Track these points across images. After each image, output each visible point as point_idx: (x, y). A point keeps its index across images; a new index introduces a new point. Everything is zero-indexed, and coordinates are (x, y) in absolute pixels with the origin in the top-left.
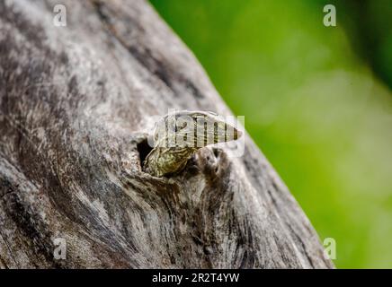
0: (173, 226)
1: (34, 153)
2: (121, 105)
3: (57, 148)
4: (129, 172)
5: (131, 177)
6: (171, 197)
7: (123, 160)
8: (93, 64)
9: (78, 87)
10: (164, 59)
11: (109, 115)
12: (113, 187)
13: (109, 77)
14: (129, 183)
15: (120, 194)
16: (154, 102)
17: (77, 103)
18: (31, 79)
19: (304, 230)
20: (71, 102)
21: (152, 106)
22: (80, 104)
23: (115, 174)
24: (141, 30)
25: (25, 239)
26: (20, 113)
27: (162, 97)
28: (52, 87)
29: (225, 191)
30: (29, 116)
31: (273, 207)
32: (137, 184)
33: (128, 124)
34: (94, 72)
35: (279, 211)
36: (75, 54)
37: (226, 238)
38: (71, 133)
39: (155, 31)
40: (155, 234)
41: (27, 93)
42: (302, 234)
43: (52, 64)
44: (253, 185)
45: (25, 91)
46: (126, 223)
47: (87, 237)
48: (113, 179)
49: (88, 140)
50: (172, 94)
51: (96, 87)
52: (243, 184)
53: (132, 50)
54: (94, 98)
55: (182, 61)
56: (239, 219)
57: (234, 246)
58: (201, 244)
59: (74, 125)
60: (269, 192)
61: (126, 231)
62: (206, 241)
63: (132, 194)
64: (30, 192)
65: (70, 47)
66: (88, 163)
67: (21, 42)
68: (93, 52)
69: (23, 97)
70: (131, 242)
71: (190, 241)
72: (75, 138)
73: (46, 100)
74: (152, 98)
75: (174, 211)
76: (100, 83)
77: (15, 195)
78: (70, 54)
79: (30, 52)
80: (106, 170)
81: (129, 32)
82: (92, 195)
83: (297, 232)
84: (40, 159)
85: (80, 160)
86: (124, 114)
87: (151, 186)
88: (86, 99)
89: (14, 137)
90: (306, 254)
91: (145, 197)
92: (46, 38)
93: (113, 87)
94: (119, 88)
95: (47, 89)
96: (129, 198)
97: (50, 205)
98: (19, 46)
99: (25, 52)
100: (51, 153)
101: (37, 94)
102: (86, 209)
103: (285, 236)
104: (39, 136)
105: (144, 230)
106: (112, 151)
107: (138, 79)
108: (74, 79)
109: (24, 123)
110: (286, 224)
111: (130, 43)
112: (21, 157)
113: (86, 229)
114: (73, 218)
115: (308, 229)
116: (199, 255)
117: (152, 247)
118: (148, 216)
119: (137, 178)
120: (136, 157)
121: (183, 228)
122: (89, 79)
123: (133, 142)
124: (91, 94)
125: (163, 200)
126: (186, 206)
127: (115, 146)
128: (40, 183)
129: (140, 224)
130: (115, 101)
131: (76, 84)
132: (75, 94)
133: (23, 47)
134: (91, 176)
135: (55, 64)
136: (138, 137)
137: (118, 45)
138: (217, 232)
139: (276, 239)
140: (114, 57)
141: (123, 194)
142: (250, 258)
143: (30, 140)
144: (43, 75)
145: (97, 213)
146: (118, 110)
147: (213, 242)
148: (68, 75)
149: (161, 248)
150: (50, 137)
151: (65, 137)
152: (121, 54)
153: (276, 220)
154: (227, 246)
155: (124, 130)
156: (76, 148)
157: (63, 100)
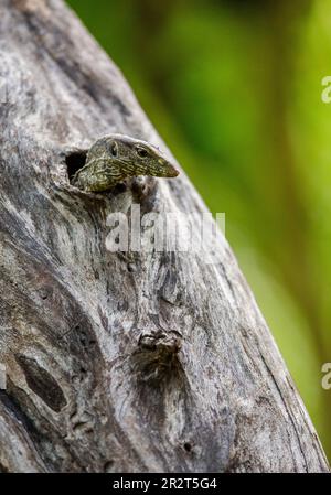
0: (98, 242)
2: (48, 117)
4: (57, 184)
5: (59, 190)
6: (98, 212)
7: (52, 172)
8: (22, 74)
10: (93, 74)
11: (38, 127)
12: (41, 199)
13: (39, 89)
14: (57, 196)
15: (47, 206)
16: (81, 116)
17: (7, 112)
19: (225, 255)
21: (79, 120)
22: (9, 114)
23: (44, 186)
24: (71, 43)
27: (90, 112)
32: (64, 197)
33: (56, 136)
34: (24, 82)
37: (150, 256)
39: (84, 46)
40: (80, 248)
44: (177, 206)
46: (52, 236)
47: (12, 247)
48: (41, 191)
49: (17, 150)
50: (99, 109)
51: (26, 98)
52: (169, 204)
53: (61, 63)
54: (23, 109)
55: (110, 76)
57: (157, 264)
58: (125, 260)
59: (4, 134)
61: (52, 243)
62: (130, 258)
63: (60, 206)
66: (17, 172)
68: (23, 62)
70: (56, 255)
71: (115, 257)
72: (5, 147)
74: (80, 112)
80: (35, 181)
81: (58, 44)
82: (20, 205)
85: (9, 169)
86: (52, 127)
87: (78, 200)
88: (16, 109)
90: (226, 277)
91: (72, 210)
93: (42, 98)
94: (48, 100)
96: (56, 211)
102: (13, 219)
105: (70, 243)
106: (41, 163)
107: (66, 93)
111: (59, 55)
113: (12, 239)
116: (122, 272)
117: (77, 261)
118: (74, 230)
119: (65, 191)
120: (64, 170)
122: (19, 89)
123: (62, 155)
124: (21, 104)
125: (90, 214)
127: (44, 157)
129: (66, 237)
130: (45, 112)
134: (20, 186)
136: (68, 150)
137: (47, 57)
139: (199, 261)
140: (43, 68)
141: (50, 206)
142: (172, 278)
145: (23, 224)
146: (47, 122)
147: (136, 260)
149: (86, 262)
152: (50, 66)
154: (151, 265)
155: (53, 142)
156: (5, 157)
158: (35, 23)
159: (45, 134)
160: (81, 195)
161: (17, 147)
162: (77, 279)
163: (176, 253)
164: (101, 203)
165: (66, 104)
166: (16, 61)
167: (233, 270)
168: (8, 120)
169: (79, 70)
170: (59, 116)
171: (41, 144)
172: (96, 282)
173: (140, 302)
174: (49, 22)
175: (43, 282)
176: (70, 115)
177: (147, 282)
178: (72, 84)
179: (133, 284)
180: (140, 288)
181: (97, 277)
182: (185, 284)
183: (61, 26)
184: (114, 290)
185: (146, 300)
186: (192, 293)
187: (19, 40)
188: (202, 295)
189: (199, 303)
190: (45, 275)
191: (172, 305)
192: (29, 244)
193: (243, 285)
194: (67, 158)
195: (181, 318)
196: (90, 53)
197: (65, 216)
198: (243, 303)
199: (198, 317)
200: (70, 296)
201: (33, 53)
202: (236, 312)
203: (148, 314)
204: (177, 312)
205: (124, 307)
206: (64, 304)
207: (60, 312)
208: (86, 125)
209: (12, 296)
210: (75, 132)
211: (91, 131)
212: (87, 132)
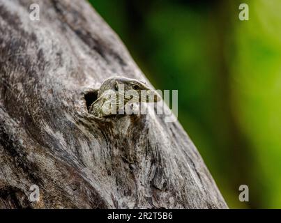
0: (109, 150)
1: (15, 100)
2: (72, 69)
3: (30, 96)
4: (80, 113)
5: (81, 117)
6: (108, 130)
7: (75, 105)
8: (53, 41)
9: (44, 56)
10: (100, 39)
11: (65, 76)
12: (69, 123)
13: (64, 50)
14: (80, 121)
15: (73, 128)
16: (94, 67)
17: (44, 67)
18: (12, 51)
19: (194, 155)
20: (39, 66)
21: (92, 70)
22: (45, 68)
24: (84, 19)
25: (9, 157)
26: (5, 73)
27: (99, 64)
28: (26, 56)
29: (143, 128)
30: (11, 75)
31: (173, 139)
32: (85, 121)
33: (78, 82)
34: (54, 47)
35: (177, 142)
36: (41, 34)
37: (144, 159)
38: (40, 87)
39: (93, 21)
40: (97, 155)
41: (10, 60)
42: (193, 157)
43: (26, 41)
44: (161, 124)
45: (8, 58)
46: (78, 148)
47: (51, 157)
48: (69, 118)
49: (52, 92)
50: (105, 62)
51: (56, 57)
53: (78, 33)
54: (54, 64)
55: (111, 40)
56: (152, 146)
57: (149, 164)
58: (127, 162)
59: (42, 82)
60: (171, 129)
61: (78, 152)
62: (130, 160)
63: (82, 128)
64: (13, 126)
65: (37, 29)
66: (52, 107)
67: (4, 25)
68: (53, 34)
69: (7, 63)
70: (81, 160)
71: (120, 160)
72: (43, 90)
73: (23, 65)
74: (92, 64)
75: (109, 140)
76: (58, 54)
77: (2, 128)
78: (38, 34)
79: (11, 33)
80: (65, 112)
81: (75, 21)
82: (55, 128)
83: (189, 156)
84: (19, 104)
85: (47, 104)
86: (74, 75)
87: (94, 123)
88: (50, 64)
89: (1, 89)
90: (196, 170)
91: (90, 130)
92: (21, 23)
93: (66, 56)
94: (71, 58)
95: (23, 57)
96: (80, 131)
97: (26, 135)
98: (4, 28)
99: (8, 33)
100: (27, 100)
101: (17, 61)
102: (51, 138)
103: (182, 158)
104: (18, 89)
105: (90, 152)
106: (68, 99)
107: (82, 53)
108: (41, 51)
109: (8, 80)
110: (182, 150)
111: (77, 28)
112: (6, 102)
113: (51, 151)
114: (42, 143)
115: (196, 154)
116: (126, 170)
117: (95, 164)
118: (93, 143)
119: (85, 118)
120: (84, 104)
121: (116, 152)
122: (51, 51)
123: (82, 93)
124: (53, 61)
125: (102, 132)
126: (117, 137)
127: (70, 96)
128: (19, 120)
129: (87, 148)
130: (69, 66)
131: (42, 54)
132: (42, 61)
133: (6, 29)
134: (54, 115)
135: (28, 40)
136: (86, 90)
137: (69, 29)
138: (138, 154)
139: (177, 160)
140: (66, 37)
141: (75, 128)
142: (160, 172)
143: (12, 91)
144: (20, 47)
145: (58, 141)
146: (70, 72)
147: (135, 161)
148: (37, 48)
149: (101, 164)
150: (26, 89)
151: (36, 89)
152: (71, 35)
153: (176, 147)
154: (145, 164)
155: (75, 85)
156: (44, 97)
157: (34, 65)
158: (59, 6)
159: (70, 80)
160: (95, 120)
161: (52, 90)
162: (96, 176)
163: (161, 155)
164: (110, 124)
165: (83, 60)
166: (48, 33)
167: (200, 166)
168: (45, 72)
169: (91, 37)
170: (79, 68)
171: (68, 87)
172: (109, 177)
173: (139, 189)
174: (69, 6)
175: (73, 179)
176: (86, 67)
177: (143, 176)
178: (86, 47)
179: (133, 177)
180: (138, 180)
181: (109, 174)
182: (168, 176)
183: (77, 8)
184: (121, 182)
185: (143, 188)
186: (173, 182)
187: (49, 18)
188: (180, 183)
189: (178, 188)
190: (74, 174)
191: (161, 191)
192: (62, 154)
193: (207, 175)
194: (85, 96)
195: (167, 199)
196: (97, 25)
197: (86, 134)
198: (208, 187)
199: (178, 198)
200: (91, 188)
201: (59, 27)
202: (204, 193)
203: (145, 197)
204: (164, 195)
205: (129, 193)
206: (88, 193)
207: (85, 199)
208: (97, 73)
209: (53, 190)
210: (90, 78)
211: (101, 77)
212: (98, 78)
